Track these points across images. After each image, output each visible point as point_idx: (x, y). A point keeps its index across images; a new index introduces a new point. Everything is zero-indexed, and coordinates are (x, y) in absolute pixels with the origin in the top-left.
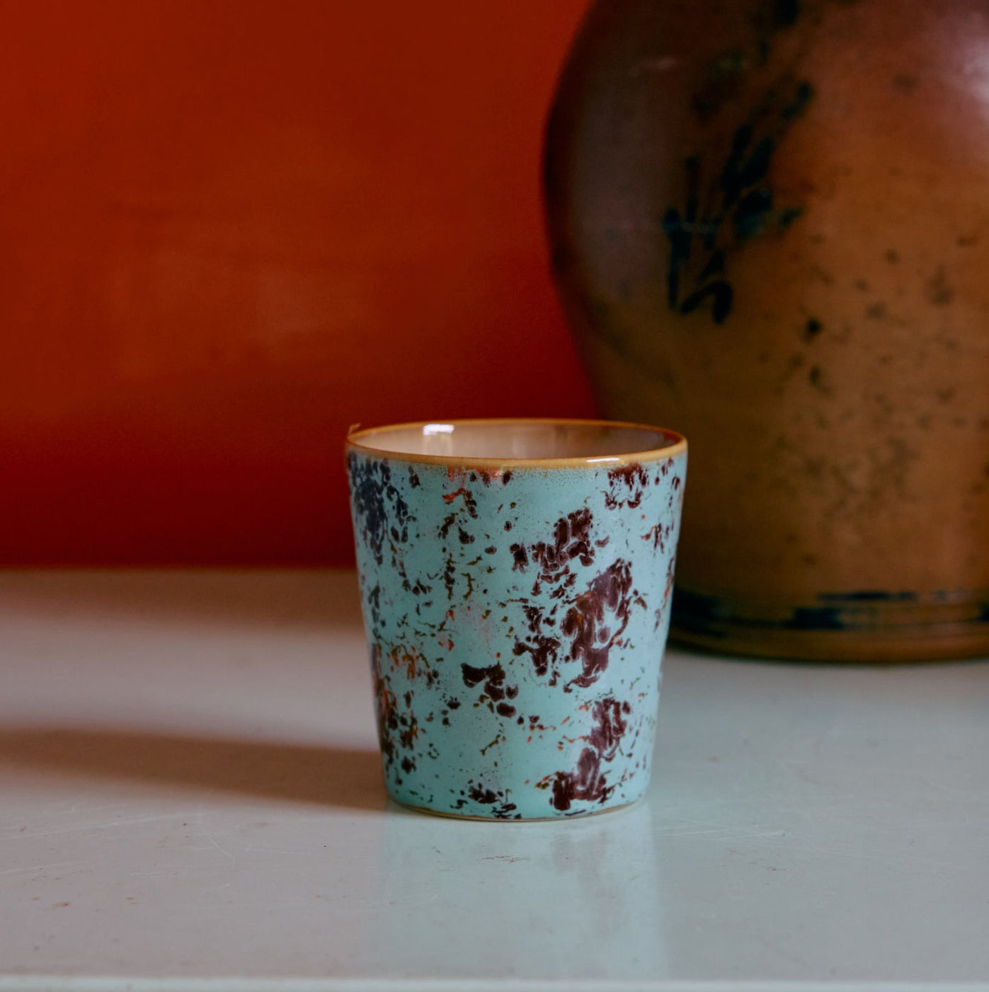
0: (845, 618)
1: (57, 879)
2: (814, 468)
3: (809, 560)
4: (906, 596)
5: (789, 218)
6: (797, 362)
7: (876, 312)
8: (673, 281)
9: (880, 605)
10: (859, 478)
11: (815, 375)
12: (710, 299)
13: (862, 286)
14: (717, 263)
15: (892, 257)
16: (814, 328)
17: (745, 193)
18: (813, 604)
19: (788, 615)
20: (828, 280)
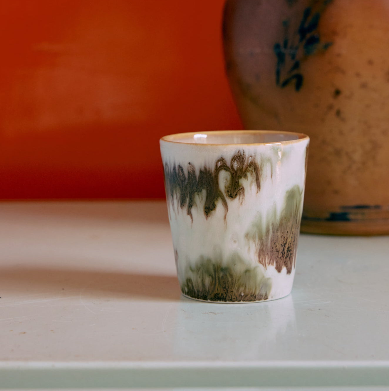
0: (351, 216)
1: (20, 323)
2: (338, 153)
3: (336, 192)
4: (377, 207)
5: (327, 46)
6: (331, 107)
7: (364, 86)
8: (278, 73)
9: (366, 211)
10: (357, 156)
11: (338, 113)
12: (294, 81)
13: (358, 75)
14: (296, 66)
15: (370, 63)
16: (338, 93)
17: (308, 36)
18: (338, 211)
19: (327, 215)
20: (343, 72)
